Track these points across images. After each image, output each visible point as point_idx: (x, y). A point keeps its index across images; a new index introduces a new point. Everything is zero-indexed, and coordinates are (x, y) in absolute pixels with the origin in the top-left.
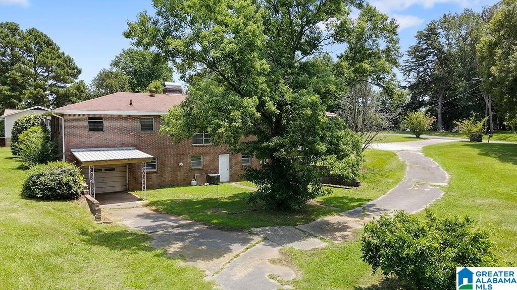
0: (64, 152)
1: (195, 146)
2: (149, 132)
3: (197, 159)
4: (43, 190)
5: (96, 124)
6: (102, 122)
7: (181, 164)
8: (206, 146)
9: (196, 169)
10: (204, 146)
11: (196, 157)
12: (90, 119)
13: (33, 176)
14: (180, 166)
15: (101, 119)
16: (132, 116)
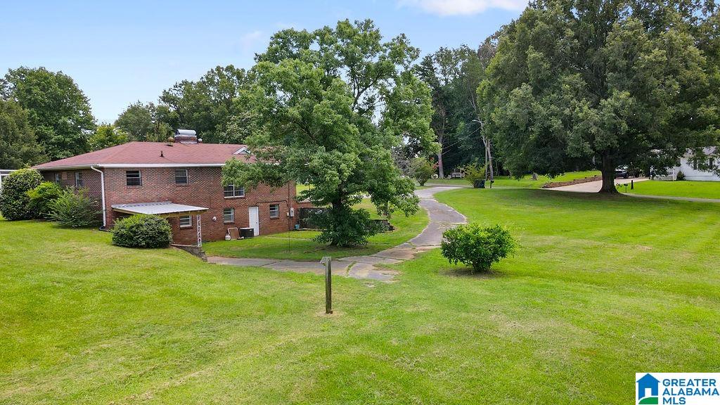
0: (104, 209)
1: (227, 199)
2: (184, 184)
3: (228, 213)
4: (144, 239)
5: (133, 177)
6: (138, 176)
7: (215, 218)
8: (237, 198)
9: (228, 224)
10: (235, 199)
11: (227, 210)
12: (127, 172)
13: (133, 227)
14: (213, 221)
15: (138, 172)
16: (168, 168)
